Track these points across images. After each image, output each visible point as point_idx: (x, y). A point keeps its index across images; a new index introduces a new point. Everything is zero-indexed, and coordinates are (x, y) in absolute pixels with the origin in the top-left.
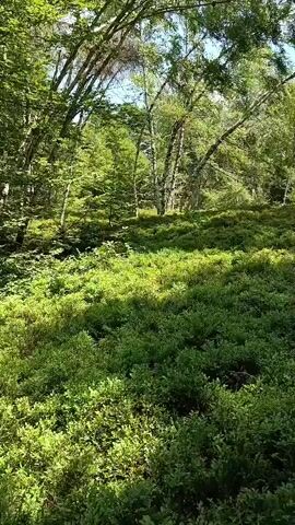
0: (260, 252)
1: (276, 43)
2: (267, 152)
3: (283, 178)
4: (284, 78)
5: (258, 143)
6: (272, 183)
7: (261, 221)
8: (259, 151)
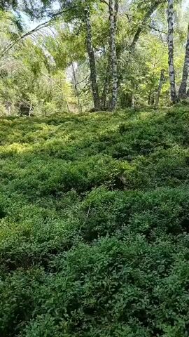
0: (11, 145)
1: (15, 10)
2: (15, 82)
3: (28, 100)
4: (23, 35)
5: (9, 76)
6: (21, 103)
7: (12, 126)
8: (10, 81)
